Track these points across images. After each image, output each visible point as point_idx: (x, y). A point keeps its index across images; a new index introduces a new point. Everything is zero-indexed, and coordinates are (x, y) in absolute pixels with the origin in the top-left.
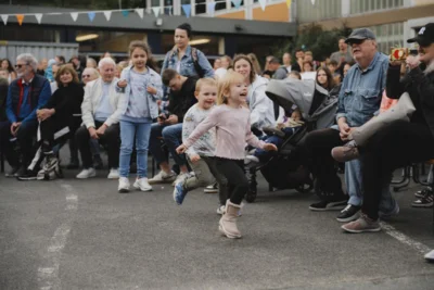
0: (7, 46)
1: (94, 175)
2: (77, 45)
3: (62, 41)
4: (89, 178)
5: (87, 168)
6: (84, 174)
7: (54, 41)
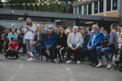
0: (36, 23)
1: (71, 62)
2: (56, 23)
3: (51, 22)
4: (70, 63)
5: (69, 60)
6: (68, 62)
7: (49, 22)
